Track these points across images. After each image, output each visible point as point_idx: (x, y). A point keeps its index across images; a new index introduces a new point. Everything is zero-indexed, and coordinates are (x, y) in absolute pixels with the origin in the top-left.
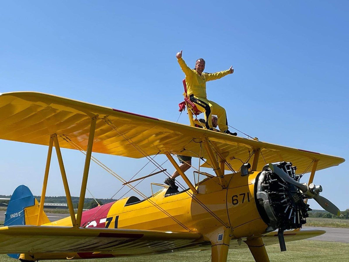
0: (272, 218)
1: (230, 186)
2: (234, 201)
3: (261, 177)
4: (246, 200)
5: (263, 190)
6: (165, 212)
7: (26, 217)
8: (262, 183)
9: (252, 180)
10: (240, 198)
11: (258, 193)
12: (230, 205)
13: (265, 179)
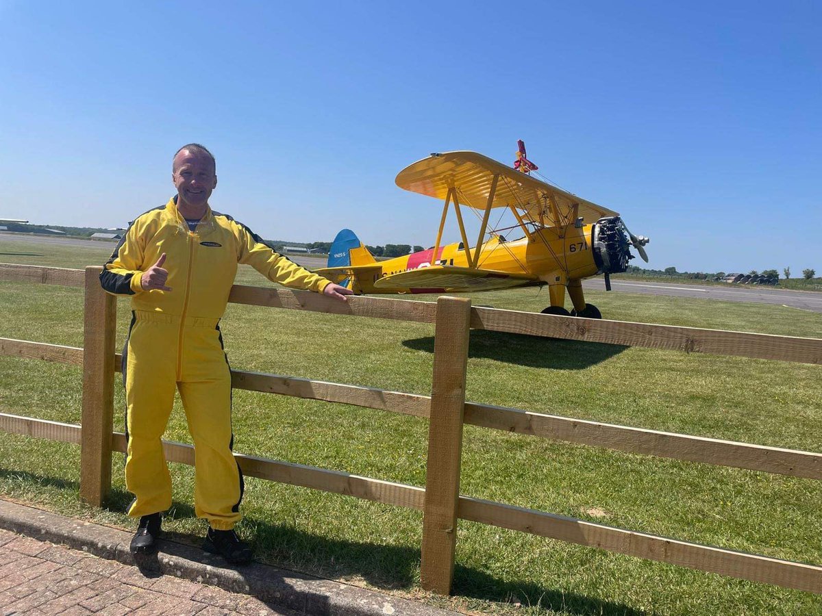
0: (607, 263)
1: (567, 236)
2: (572, 248)
3: (597, 230)
4: (583, 248)
5: (601, 241)
6: (513, 255)
7: (351, 257)
8: (599, 234)
9: (587, 232)
10: (578, 247)
11: (596, 242)
12: (568, 253)
13: (602, 231)
